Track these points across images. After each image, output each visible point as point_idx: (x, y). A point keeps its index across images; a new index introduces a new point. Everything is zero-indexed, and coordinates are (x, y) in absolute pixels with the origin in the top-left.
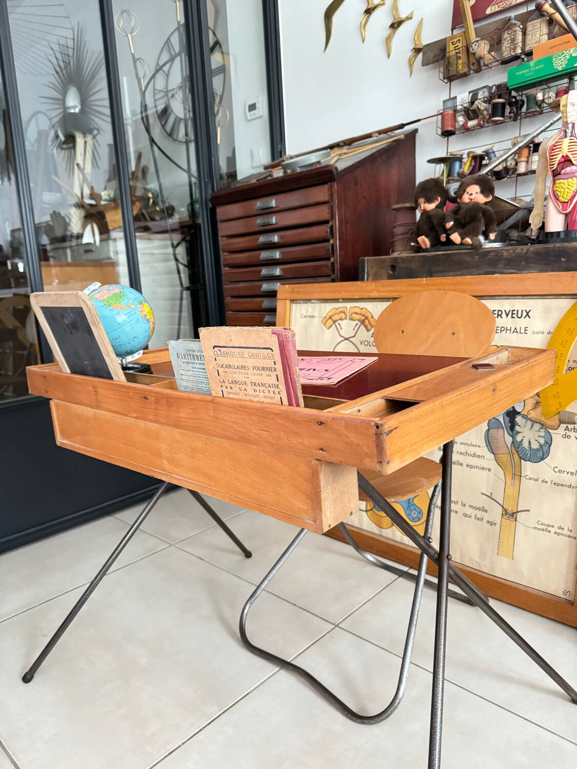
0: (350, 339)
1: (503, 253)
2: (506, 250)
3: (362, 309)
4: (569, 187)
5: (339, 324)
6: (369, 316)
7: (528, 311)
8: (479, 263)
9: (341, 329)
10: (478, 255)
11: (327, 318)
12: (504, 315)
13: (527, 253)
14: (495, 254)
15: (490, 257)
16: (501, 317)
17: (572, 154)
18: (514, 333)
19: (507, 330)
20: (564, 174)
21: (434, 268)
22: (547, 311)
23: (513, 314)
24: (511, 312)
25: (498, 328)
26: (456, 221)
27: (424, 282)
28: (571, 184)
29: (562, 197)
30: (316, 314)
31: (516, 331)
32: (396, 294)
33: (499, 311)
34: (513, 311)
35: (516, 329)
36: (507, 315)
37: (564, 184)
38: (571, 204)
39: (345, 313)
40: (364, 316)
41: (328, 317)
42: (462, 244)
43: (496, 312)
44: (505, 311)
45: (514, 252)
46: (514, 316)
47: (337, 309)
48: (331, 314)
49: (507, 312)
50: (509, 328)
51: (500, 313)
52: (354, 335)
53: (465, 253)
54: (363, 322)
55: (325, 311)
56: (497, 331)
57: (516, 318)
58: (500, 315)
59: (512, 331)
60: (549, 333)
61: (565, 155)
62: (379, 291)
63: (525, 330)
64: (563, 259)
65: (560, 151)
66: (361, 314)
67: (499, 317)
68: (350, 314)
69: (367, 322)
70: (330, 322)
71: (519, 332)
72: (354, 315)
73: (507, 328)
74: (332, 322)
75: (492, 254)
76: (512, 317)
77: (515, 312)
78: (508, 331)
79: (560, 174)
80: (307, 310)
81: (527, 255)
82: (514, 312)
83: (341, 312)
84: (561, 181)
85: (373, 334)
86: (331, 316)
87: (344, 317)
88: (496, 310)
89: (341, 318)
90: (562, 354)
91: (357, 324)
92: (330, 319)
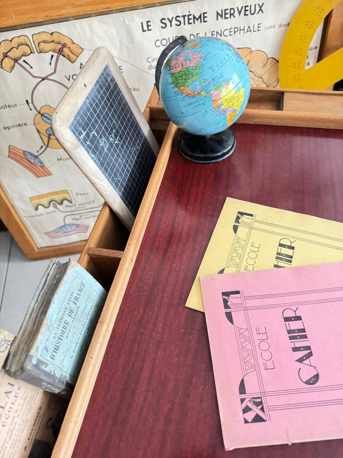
0: (50, 78)
3: (52, 34)
5: (24, 61)
6: (69, 44)
9: (31, 67)
12: (236, 13)
16: (234, 17)
18: (248, 32)
19: (240, 30)
23: (246, 11)
24: (244, 8)
25: (231, 30)
31: (249, 30)
32: (103, 6)
33: (231, 9)
35: (249, 27)
36: (240, 13)
39: (27, 45)
40: (59, 43)
43: (227, 12)
44: (237, 8)
46: (247, 13)
47: (11, 41)
48: (3, 50)
49: (240, 10)
50: (242, 28)
51: (232, 11)
52: (53, 71)
54: (60, 52)
56: (231, 33)
57: (249, 14)
58: (233, 14)
59: (246, 30)
60: (280, 26)
63: (259, 27)
66: (53, 41)
67: (232, 16)
68: (37, 46)
69: (66, 50)
70: (7, 62)
71: (252, 30)
72: (43, 44)
73: (240, 27)
74: (13, 62)
76: (245, 15)
78: (242, 32)
82: (247, 8)
83: (20, 44)
85: (81, 64)
86: (6, 52)
87: (28, 50)
88: (227, 9)
89: (24, 53)
90: (301, 49)
91: (52, 56)
92: (6, 58)
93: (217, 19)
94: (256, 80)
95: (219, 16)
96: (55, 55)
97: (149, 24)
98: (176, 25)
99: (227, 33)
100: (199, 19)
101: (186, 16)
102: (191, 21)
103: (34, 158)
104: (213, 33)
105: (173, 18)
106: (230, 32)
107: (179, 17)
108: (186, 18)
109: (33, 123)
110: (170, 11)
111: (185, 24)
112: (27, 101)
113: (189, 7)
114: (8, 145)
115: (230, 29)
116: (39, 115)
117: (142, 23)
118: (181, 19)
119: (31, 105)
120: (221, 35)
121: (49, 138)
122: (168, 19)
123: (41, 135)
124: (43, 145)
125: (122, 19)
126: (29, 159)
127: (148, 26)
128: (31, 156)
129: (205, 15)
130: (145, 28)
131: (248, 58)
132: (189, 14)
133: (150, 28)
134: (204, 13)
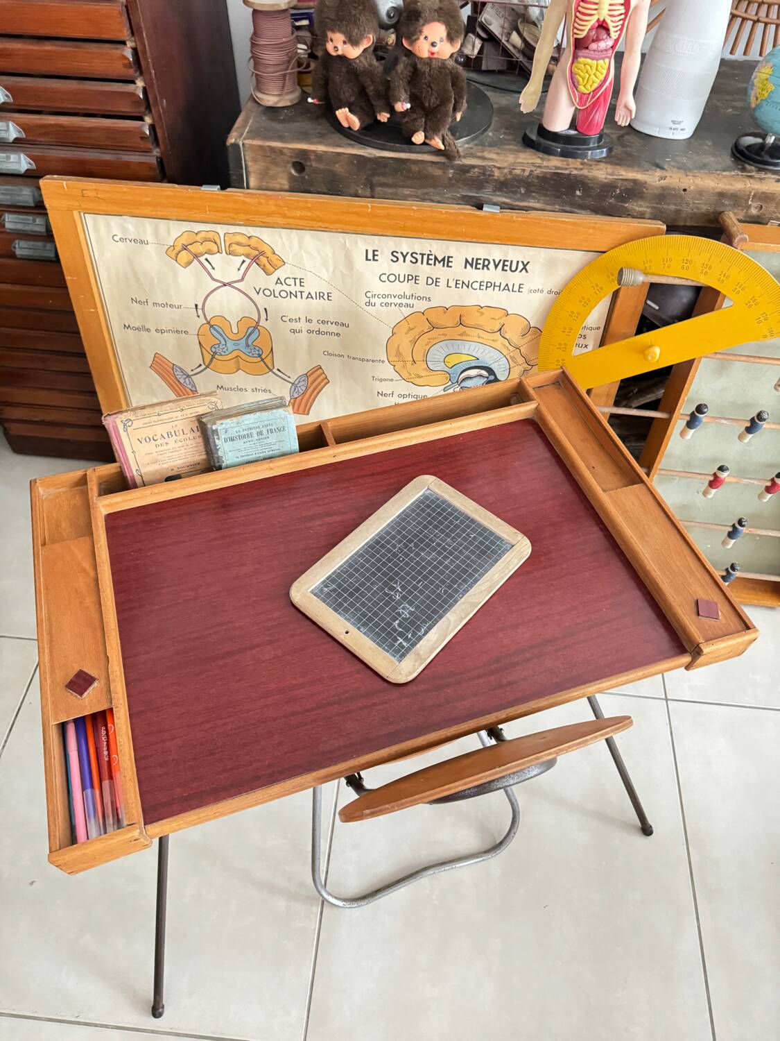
0: (234, 285)
1: (492, 171)
2: (499, 168)
3: (249, 238)
4: (598, 73)
5: (206, 260)
6: (269, 254)
7: (525, 263)
8: (453, 182)
9: (213, 269)
10: (454, 169)
11: (177, 249)
12: (492, 266)
13: (528, 176)
14: (481, 171)
15: (471, 174)
16: (488, 269)
17: (612, 21)
18: (504, 290)
19: (494, 286)
20: (594, 51)
21: (376, 179)
22: (551, 265)
23: (504, 265)
24: (502, 262)
25: (482, 284)
26: (413, 99)
27: (369, 210)
28: (599, 68)
29: (584, 86)
30: (149, 237)
31: (507, 287)
33: (484, 260)
34: (504, 261)
35: (507, 285)
36: (496, 266)
37: (591, 67)
38: (593, 97)
39: (215, 242)
40: (256, 249)
41: (179, 248)
42: (424, 143)
43: (479, 261)
44: (494, 260)
45: (510, 173)
46: (505, 268)
47: (196, 234)
48: (183, 241)
49: (497, 263)
50: (498, 284)
51: (486, 263)
52: (240, 278)
53: (432, 162)
54: (255, 260)
55: (169, 233)
56: (482, 287)
57: (509, 270)
58: (487, 266)
59: (502, 289)
60: (550, 292)
61: (602, 19)
62: (284, 216)
63: (520, 288)
64: (578, 193)
65: (596, 9)
67: (485, 268)
68: (227, 245)
69: (263, 260)
70: (184, 256)
71: (511, 289)
72: (235, 247)
73: (495, 283)
74: (191, 257)
75: (476, 170)
77: (508, 263)
78: (497, 289)
79: (587, 48)
80: (124, 229)
81: (529, 181)
82: (506, 263)
83: (206, 240)
84: (589, 61)
85: (279, 279)
86: (186, 244)
87: (215, 248)
88: (480, 259)
89: (210, 250)
90: (571, 329)
91: (244, 261)
92: (185, 251)
93: (466, 267)
94: (511, 350)
95: (468, 264)
96: (248, 261)
97: (376, 253)
98: (411, 261)
99: (476, 285)
100: (442, 262)
101: (425, 254)
102: (430, 262)
103: (185, 376)
104: (458, 282)
105: (407, 253)
106: (480, 285)
107: (417, 254)
108: (425, 257)
109: (197, 333)
110: (405, 245)
111: (422, 263)
112: (196, 305)
113: (431, 245)
114: (154, 353)
115: (481, 282)
116: (208, 326)
117: (367, 251)
118: (419, 257)
119: (200, 312)
120: (468, 287)
121: (213, 357)
122: (402, 253)
123: (203, 349)
124: (202, 363)
125: (342, 241)
126: (178, 377)
127: (374, 255)
128: (182, 374)
129: (450, 259)
130: (370, 256)
131: (502, 321)
132: (429, 253)
133: (376, 258)
134: (449, 257)
